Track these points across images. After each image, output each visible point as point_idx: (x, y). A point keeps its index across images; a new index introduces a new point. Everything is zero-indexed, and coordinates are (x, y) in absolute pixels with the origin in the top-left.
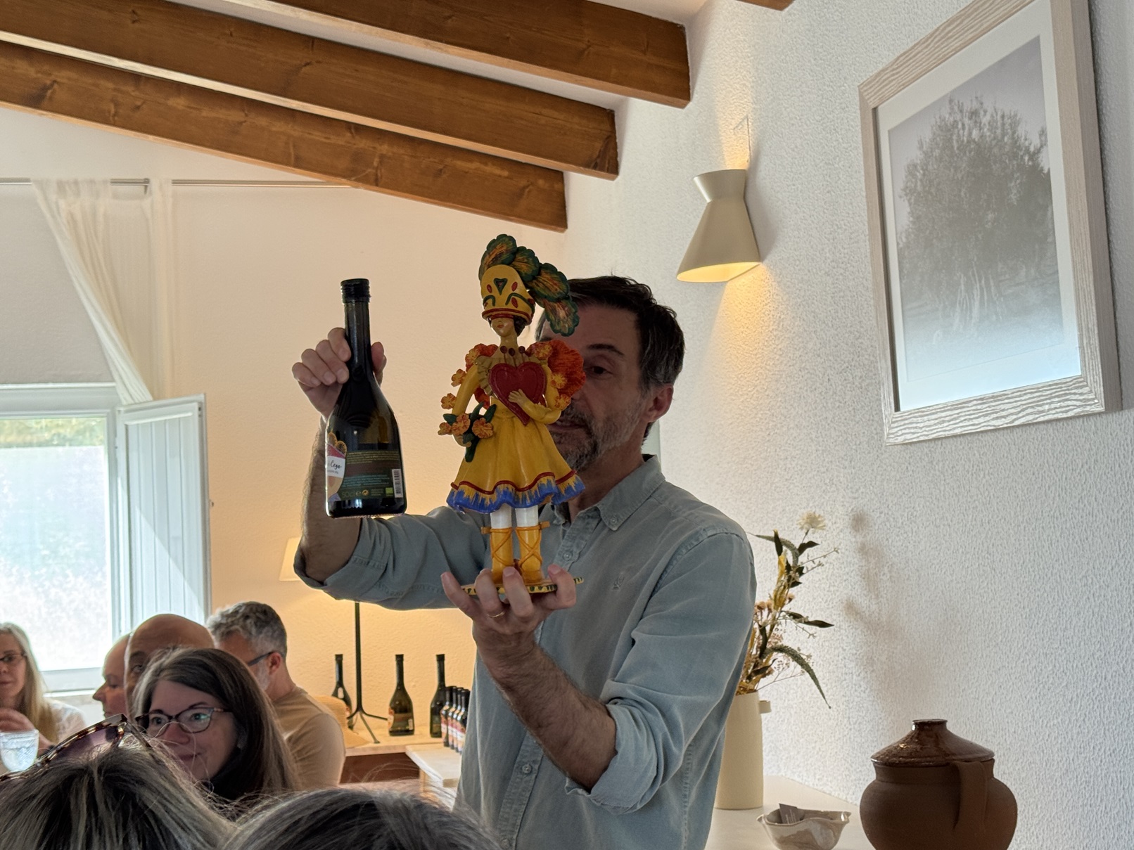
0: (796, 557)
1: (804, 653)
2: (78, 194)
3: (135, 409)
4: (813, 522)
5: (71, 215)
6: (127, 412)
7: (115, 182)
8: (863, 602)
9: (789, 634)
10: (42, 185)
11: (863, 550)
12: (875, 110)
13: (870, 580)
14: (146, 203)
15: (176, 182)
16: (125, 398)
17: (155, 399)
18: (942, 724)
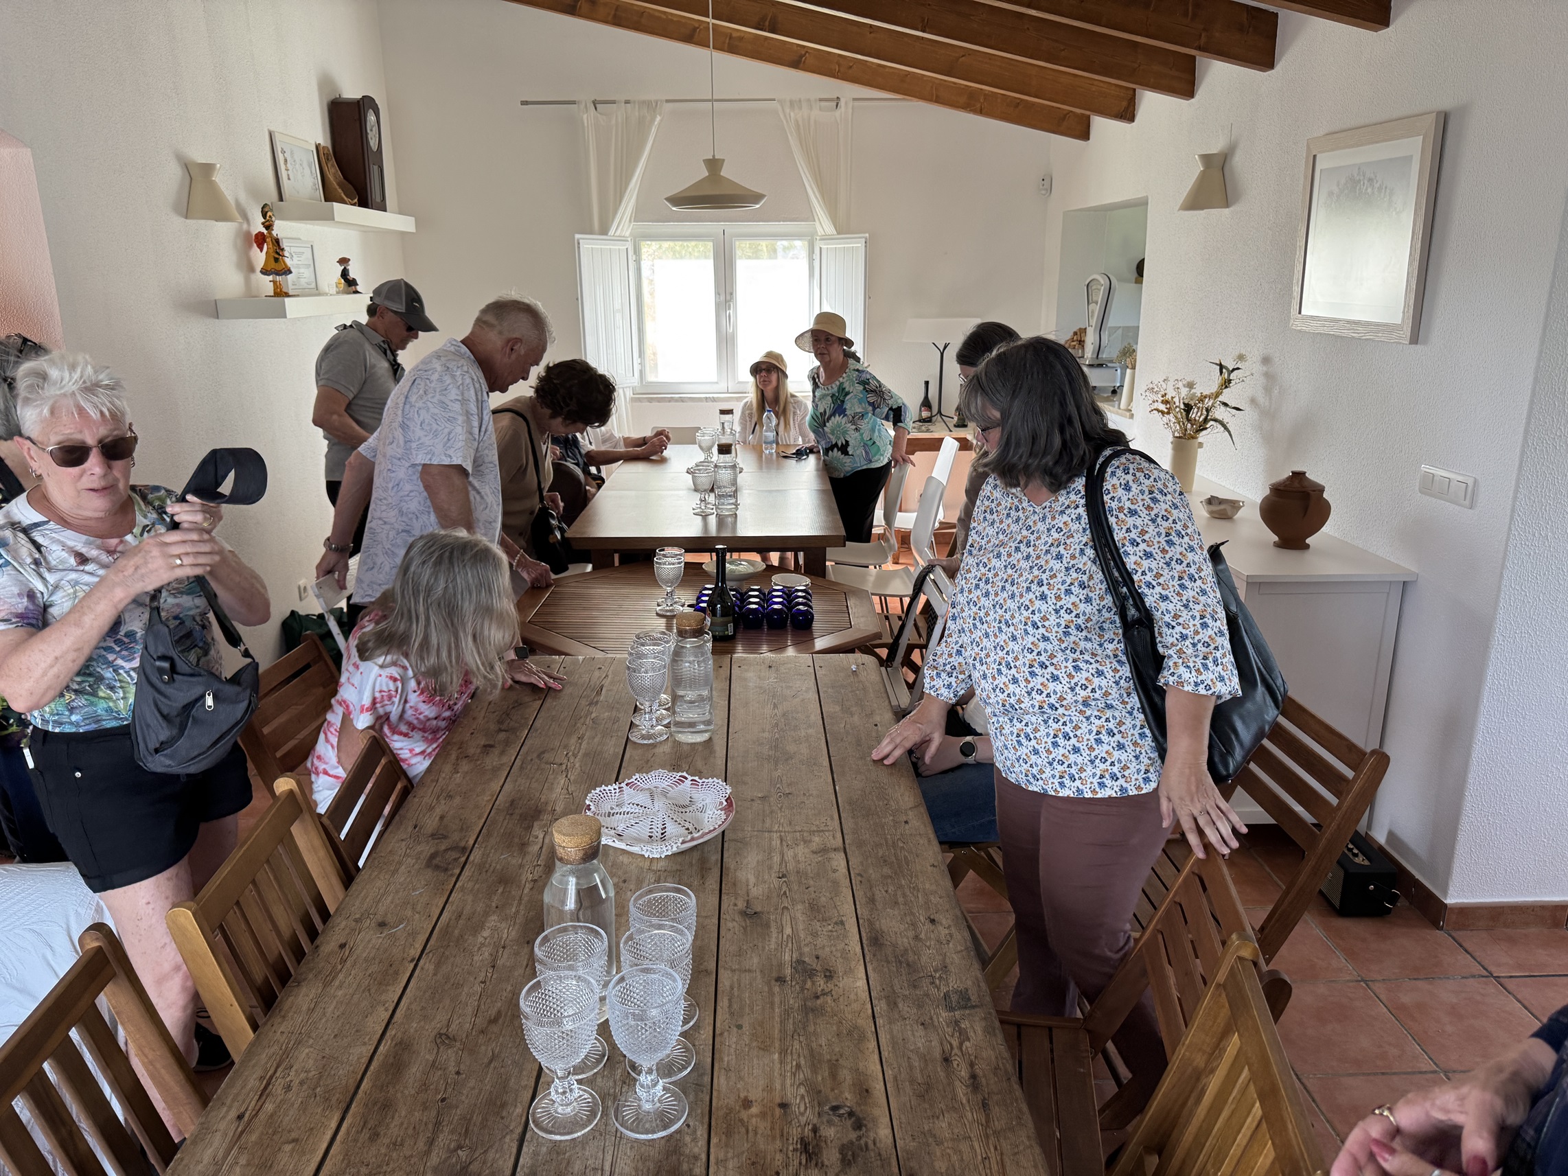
0: (1229, 375)
1: (1225, 421)
2: (800, 108)
3: (825, 238)
4: (1241, 358)
5: (797, 121)
6: (821, 240)
7: (821, 100)
8: (1261, 399)
9: (1220, 413)
10: (780, 102)
11: (1267, 375)
12: (1315, 156)
13: (1268, 390)
14: (837, 113)
15: (854, 99)
16: (820, 231)
17: (838, 234)
18: (1304, 473)
